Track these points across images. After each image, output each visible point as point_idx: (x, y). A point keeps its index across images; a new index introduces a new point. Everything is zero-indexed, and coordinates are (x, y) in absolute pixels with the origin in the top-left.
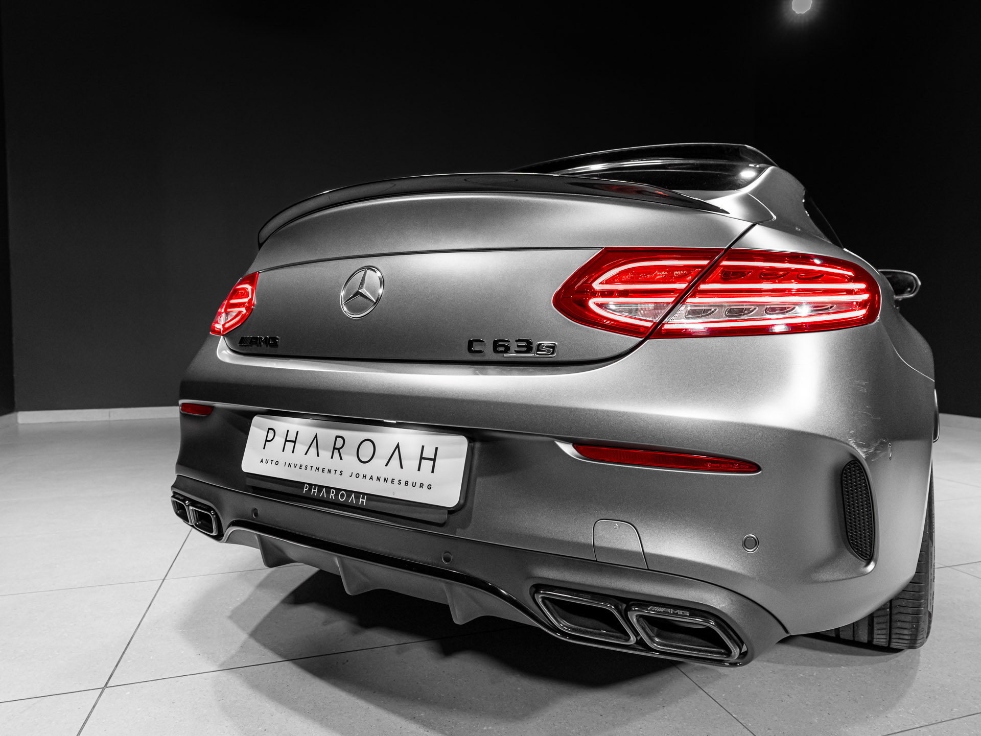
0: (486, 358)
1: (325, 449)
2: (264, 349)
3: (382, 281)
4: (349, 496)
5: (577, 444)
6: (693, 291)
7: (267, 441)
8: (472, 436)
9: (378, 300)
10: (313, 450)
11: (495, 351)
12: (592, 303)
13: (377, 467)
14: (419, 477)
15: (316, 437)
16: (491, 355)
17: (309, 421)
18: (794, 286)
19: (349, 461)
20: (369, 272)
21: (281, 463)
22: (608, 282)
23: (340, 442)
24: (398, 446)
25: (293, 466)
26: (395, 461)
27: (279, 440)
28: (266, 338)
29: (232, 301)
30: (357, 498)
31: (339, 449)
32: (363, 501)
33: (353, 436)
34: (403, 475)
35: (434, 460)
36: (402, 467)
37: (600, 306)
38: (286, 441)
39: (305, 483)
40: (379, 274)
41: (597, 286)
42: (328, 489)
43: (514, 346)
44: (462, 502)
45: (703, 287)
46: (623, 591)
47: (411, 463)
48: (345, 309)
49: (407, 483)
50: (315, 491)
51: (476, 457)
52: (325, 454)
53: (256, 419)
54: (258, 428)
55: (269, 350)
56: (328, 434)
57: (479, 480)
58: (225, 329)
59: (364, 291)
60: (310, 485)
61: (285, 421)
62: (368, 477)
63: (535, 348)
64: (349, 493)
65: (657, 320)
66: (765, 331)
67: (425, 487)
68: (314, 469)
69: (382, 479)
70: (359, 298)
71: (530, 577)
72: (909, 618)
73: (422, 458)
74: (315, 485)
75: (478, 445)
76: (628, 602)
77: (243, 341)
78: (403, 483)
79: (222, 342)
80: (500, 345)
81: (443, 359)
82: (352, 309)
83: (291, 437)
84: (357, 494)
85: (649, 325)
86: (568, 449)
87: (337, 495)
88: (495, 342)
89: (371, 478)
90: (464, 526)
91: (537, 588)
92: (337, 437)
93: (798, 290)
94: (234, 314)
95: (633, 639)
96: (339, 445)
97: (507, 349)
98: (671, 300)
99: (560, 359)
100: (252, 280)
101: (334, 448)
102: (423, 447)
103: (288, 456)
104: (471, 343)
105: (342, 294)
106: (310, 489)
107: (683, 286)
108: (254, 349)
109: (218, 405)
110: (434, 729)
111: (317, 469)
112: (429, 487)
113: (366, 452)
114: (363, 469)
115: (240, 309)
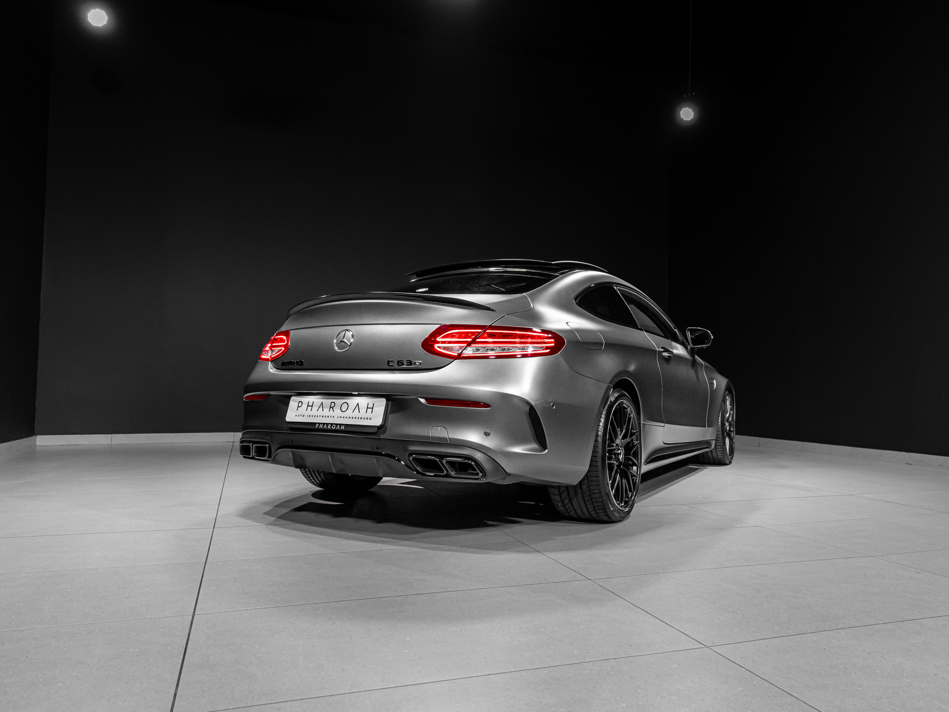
0: (394, 368)
1: (326, 408)
2: (296, 366)
3: (353, 336)
4: (336, 426)
5: (426, 399)
6: (474, 342)
7: (298, 407)
8: (388, 398)
9: (351, 344)
10: (321, 409)
11: (398, 365)
12: (436, 346)
13: (349, 413)
14: (366, 416)
15: (322, 403)
16: (397, 367)
17: (318, 397)
18: (517, 340)
19: (337, 412)
20: (347, 332)
21: (306, 416)
22: (443, 337)
23: (333, 404)
24: (358, 404)
25: (311, 416)
26: (357, 410)
27: (305, 406)
28: (297, 362)
29: (273, 344)
30: (340, 427)
31: (332, 407)
32: (343, 428)
33: (339, 402)
34: (360, 415)
35: (372, 408)
36: (359, 412)
37: (439, 347)
38: (308, 406)
39: (316, 423)
40: (351, 333)
41: (438, 339)
42: (327, 424)
43: (405, 363)
44: (383, 424)
45: (478, 340)
46: (440, 452)
47: (363, 410)
48: (336, 348)
49: (361, 418)
50: (321, 426)
51: (389, 407)
52: (326, 410)
53: (293, 398)
54: (294, 402)
55: (299, 367)
56: (327, 402)
57: (390, 416)
58: (272, 358)
59: (345, 340)
60: (319, 423)
61: (308, 398)
62: (345, 417)
63: (413, 364)
64: (337, 425)
65: (460, 351)
66: (514, 356)
67: (369, 419)
68: (321, 416)
69: (351, 418)
70: (343, 343)
71: (408, 450)
72: (597, 491)
73: (367, 408)
74: (321, 423)
75: (390, 403)
76: (442, 456)
77: (283, 364)
78: (360, 418)
79: (270, 364)
80: (400, 363)
81: (378, 368)
82: (340, 348)
83: (310, 404)
84: (340, 425)
85: (456, 354)
86: (423, 401)
87: (331, 427)
88: (398, 361)
90: (384, 433)
91: (411, 455)
92: (332, 402)
93: (520, 342)
94: (276, 351)
95: (445, 472)
96: (332, 406)
97: (403, 364)
98: (465, 345)
99: (423, 368)
100: (287, 333)
101: (330, 407)
102: (368, 404)
103: (309, 412)
104: (389, 362)
105: (335, 341)
106: (319, 425)
107: (469, 340)
108: (290, 367)
109: (272, 393)
111: (323, 416)
112: (370, 419)
113: (344, 407)
114: (343, 414)
115: (280, 348)
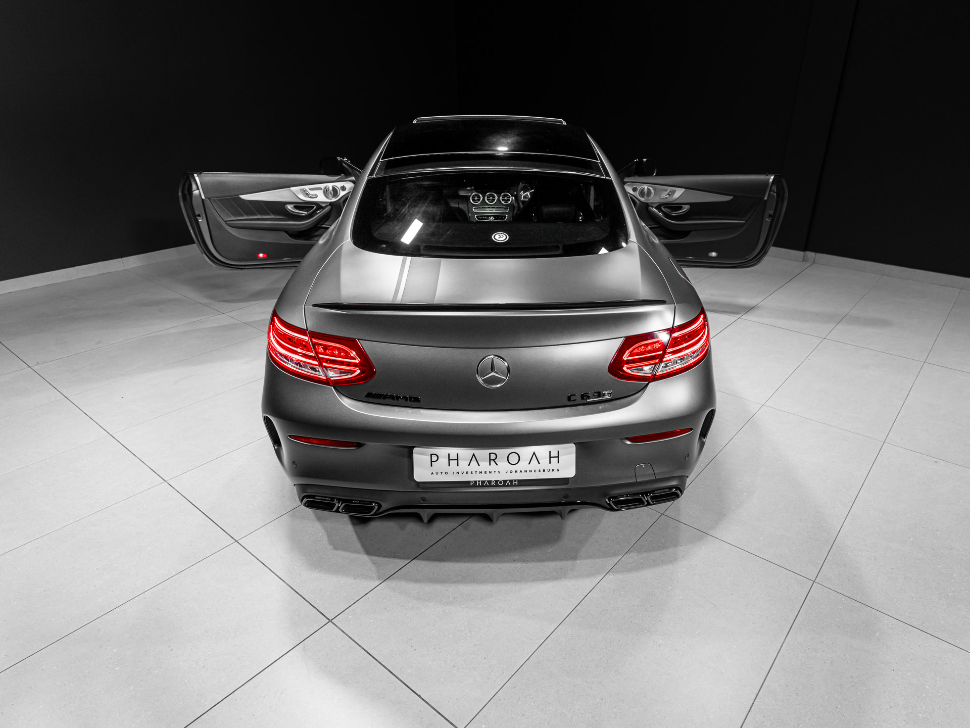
0: (578, 403)
1: (484, 460)
4: (505, 483)
7: (432, 461)
8: (578, 442)
10: (474, 463)
11: (582, 399)
12: (625, 367)
13: (524, 464)
14: (551, 467)
15: (474, 456)
16: (580, 401)
19: (503, 465)
21: (451, 473)
23: (493, 457)
24: (534, 453)
25: (462, 473)
26: (534, 460)
27: (443, 460)
28: (405, 397)
30: (511, 482)
31: (493, 460)
32: (516, 483)
33: (502, 452)
34: (541, 467)
35: (558, 457)
36: (539, 463)
38: (449, 460)
39: (471, 481)
41: (625, 358)
42: (489, 481)
43: (591, 395)
44: (578, 475)
46: (646, 489)
47: (544, 461)
49: (545, 470)
50: (479, 483)
51: (582, 454)
52: (484, 464)
53: (415, 450)
54: (420, 455)
56: (482, 453)
60: (476, 481)
61: (444, 449)
62: (519, 471)
63: (602, 395)
64: (505, 481)
67: (556, 471)
68: (477, 473)
69: (528, 471)
71: (608, 495)
73: (550, 457)
74: (479, 481)
75: (581, 448)
76: (647, 493)
77: (371, 395)
78: (543, 470)
80: (585, 396)
81: (555, 406)
83: (453, 457)
85: (649, 375)
86: (629, 443)
87: (496, 483)
88: (582, 395)
89: (521, 471)
91: (611, 498)
92: (490, 454)
97: (588, 397)
98: (656, 361)
99: (614, 398)
101: (490, 460)
102: (550, 452)
103: (455, 468)
104: (568, 397)
106: (476, 483)
110: (528, 561)
111: (480, 473)
112: (558, 470)
113: (514, 458)
114: (514, 468)
115: (353, 368)
